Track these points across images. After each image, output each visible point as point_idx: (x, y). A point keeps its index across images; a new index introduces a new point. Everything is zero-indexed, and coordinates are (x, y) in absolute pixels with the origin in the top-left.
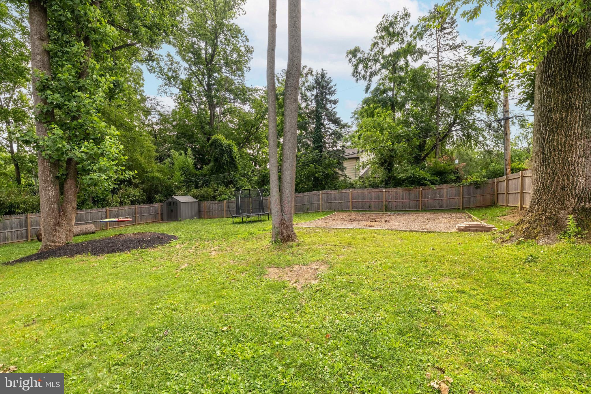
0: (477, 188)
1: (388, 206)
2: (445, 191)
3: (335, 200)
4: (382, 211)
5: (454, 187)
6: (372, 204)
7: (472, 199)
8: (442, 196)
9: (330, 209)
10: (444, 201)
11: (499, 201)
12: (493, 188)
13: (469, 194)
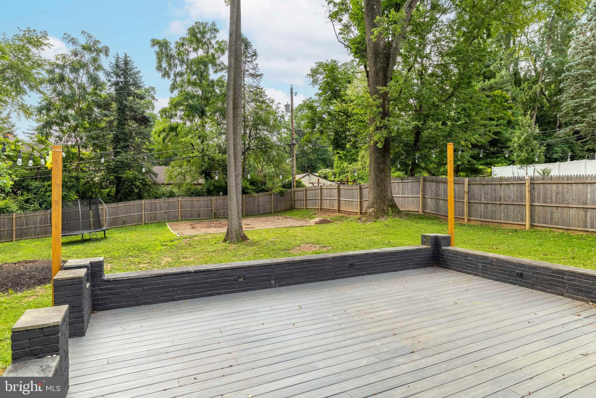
0: (282, 196)
1: (217, 213)
2: (261, 198)
3: (161, 209)
4: (212, 219)
5: (267, 195)
6: (201, 213)
7: (279, 204)
8: (259, 203)
9: (155, 220)
10: (261, 207)
11: (296, 205)
12: (291, 196)
13: (277, 201)
